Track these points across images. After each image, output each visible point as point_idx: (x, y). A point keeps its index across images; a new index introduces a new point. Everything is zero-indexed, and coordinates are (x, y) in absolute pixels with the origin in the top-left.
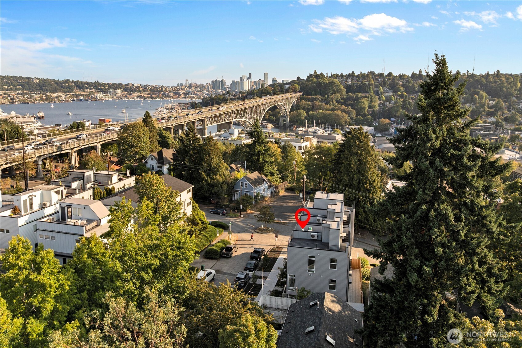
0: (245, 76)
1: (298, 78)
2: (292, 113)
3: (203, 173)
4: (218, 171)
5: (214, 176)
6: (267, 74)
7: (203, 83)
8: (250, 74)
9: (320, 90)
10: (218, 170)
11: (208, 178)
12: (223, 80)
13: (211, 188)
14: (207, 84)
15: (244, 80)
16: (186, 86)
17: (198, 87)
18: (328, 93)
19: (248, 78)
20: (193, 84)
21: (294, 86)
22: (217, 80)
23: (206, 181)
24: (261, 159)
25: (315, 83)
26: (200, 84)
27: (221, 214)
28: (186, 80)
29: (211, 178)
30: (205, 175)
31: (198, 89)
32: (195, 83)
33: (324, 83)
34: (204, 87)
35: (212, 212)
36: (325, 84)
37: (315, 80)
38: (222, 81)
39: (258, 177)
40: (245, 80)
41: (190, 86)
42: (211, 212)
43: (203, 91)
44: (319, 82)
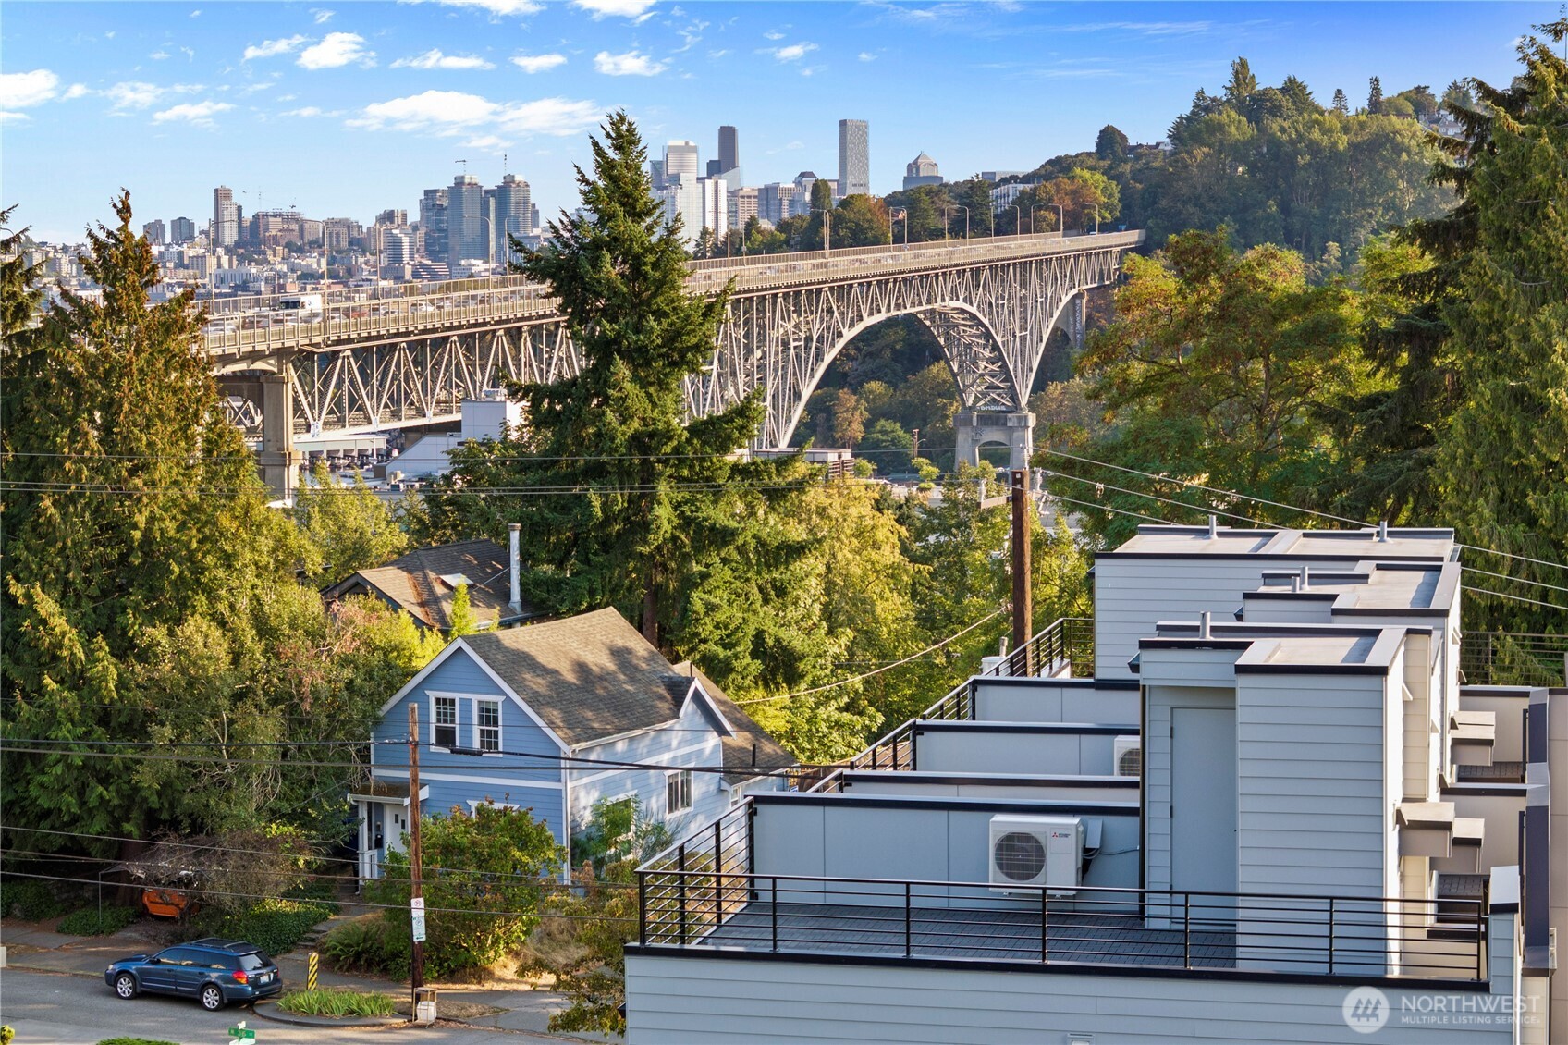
0: (687, 148)
1: (1109, 139)
2: (1055, 389)
3: (47, 605)
4: (196, 580)
5: (158, 633)
6: (862, 128)
7: (353, 217)
8: (728, 137)
9: (1285, 209)
10: (199, 570)
11: (90, 653)
12: (509, 180)
13: (121, 753)
14: (388, 217)
15: (676, 179)
16: (216, 242)
17: (316, 244)
18: (1350, 226)
19: (715, 169)
20: (275, 227)
21: (1067, 185)
22: (459, 182)
23: (77, 679)
24: (663, 515)
25: (1238, 152)
26: (332, 223)
27: (211, 998)
28: (221, 195)
29: (124, 649)
30: (59, 623)
31: (316, 262)
32: (293, 218)
33: (1314, 149)
34: (360, 244)
35: (125, 987)
36: (1326, 161)
37: (1238, 128)
38: (502, 193)
39: (620, 654)
40: (688, 179)
41: (253, 239)
42: (113, 980)
43: (350, 272)
44: (1274, 144)
